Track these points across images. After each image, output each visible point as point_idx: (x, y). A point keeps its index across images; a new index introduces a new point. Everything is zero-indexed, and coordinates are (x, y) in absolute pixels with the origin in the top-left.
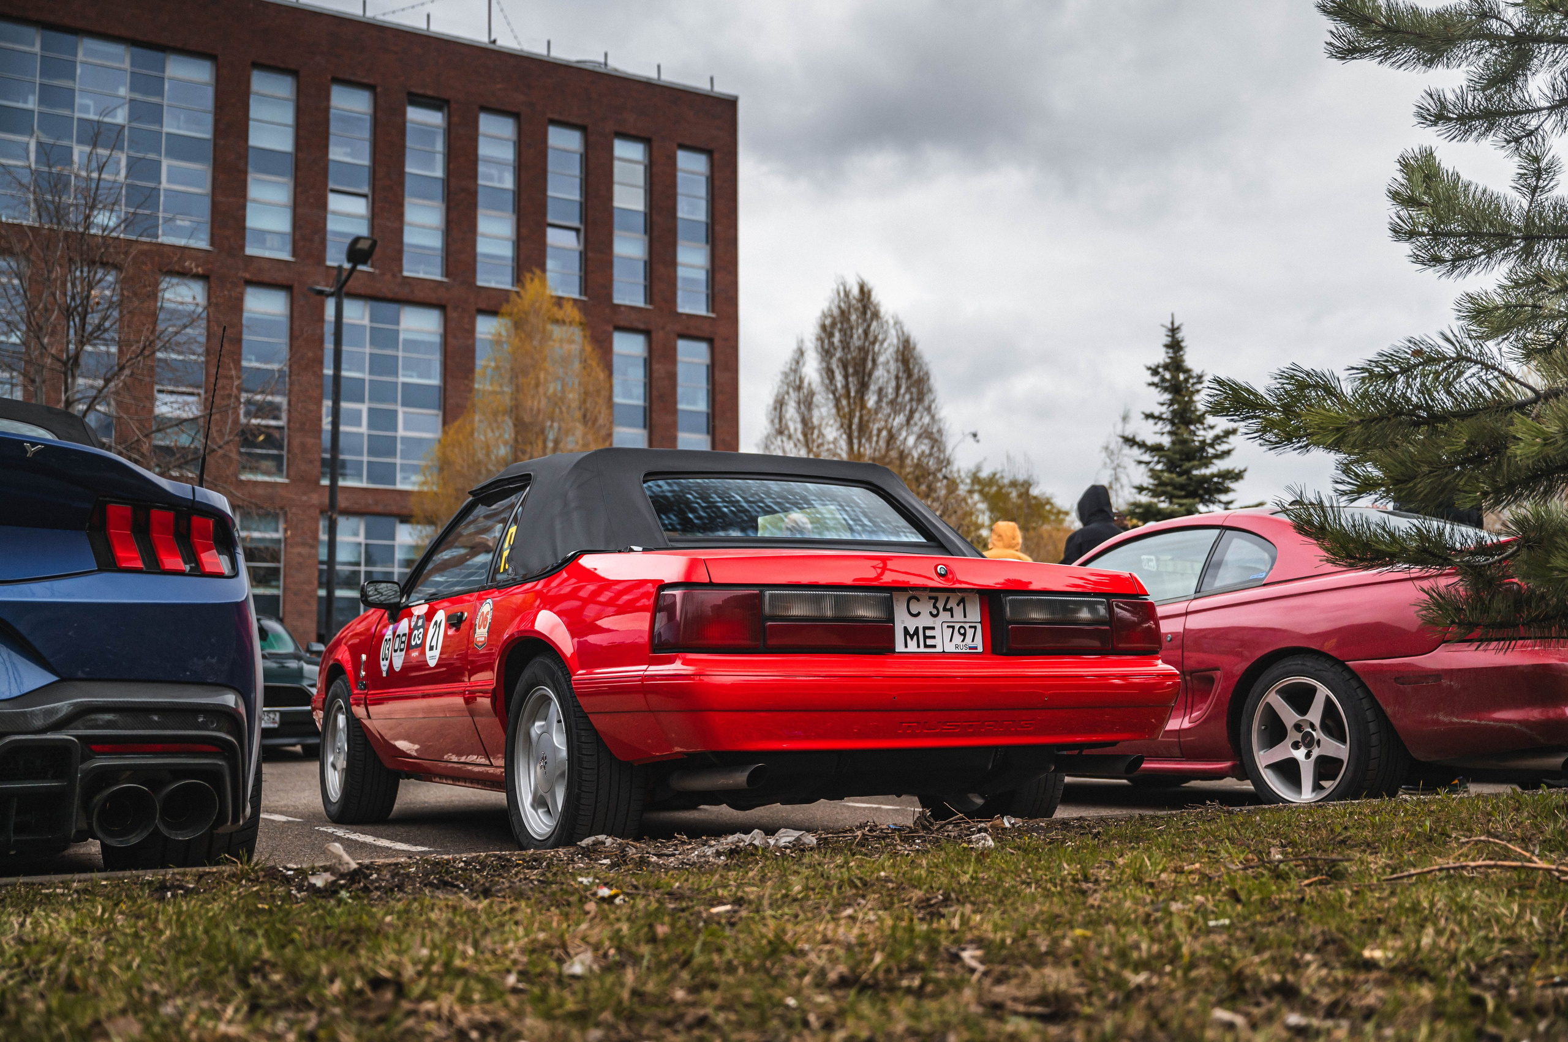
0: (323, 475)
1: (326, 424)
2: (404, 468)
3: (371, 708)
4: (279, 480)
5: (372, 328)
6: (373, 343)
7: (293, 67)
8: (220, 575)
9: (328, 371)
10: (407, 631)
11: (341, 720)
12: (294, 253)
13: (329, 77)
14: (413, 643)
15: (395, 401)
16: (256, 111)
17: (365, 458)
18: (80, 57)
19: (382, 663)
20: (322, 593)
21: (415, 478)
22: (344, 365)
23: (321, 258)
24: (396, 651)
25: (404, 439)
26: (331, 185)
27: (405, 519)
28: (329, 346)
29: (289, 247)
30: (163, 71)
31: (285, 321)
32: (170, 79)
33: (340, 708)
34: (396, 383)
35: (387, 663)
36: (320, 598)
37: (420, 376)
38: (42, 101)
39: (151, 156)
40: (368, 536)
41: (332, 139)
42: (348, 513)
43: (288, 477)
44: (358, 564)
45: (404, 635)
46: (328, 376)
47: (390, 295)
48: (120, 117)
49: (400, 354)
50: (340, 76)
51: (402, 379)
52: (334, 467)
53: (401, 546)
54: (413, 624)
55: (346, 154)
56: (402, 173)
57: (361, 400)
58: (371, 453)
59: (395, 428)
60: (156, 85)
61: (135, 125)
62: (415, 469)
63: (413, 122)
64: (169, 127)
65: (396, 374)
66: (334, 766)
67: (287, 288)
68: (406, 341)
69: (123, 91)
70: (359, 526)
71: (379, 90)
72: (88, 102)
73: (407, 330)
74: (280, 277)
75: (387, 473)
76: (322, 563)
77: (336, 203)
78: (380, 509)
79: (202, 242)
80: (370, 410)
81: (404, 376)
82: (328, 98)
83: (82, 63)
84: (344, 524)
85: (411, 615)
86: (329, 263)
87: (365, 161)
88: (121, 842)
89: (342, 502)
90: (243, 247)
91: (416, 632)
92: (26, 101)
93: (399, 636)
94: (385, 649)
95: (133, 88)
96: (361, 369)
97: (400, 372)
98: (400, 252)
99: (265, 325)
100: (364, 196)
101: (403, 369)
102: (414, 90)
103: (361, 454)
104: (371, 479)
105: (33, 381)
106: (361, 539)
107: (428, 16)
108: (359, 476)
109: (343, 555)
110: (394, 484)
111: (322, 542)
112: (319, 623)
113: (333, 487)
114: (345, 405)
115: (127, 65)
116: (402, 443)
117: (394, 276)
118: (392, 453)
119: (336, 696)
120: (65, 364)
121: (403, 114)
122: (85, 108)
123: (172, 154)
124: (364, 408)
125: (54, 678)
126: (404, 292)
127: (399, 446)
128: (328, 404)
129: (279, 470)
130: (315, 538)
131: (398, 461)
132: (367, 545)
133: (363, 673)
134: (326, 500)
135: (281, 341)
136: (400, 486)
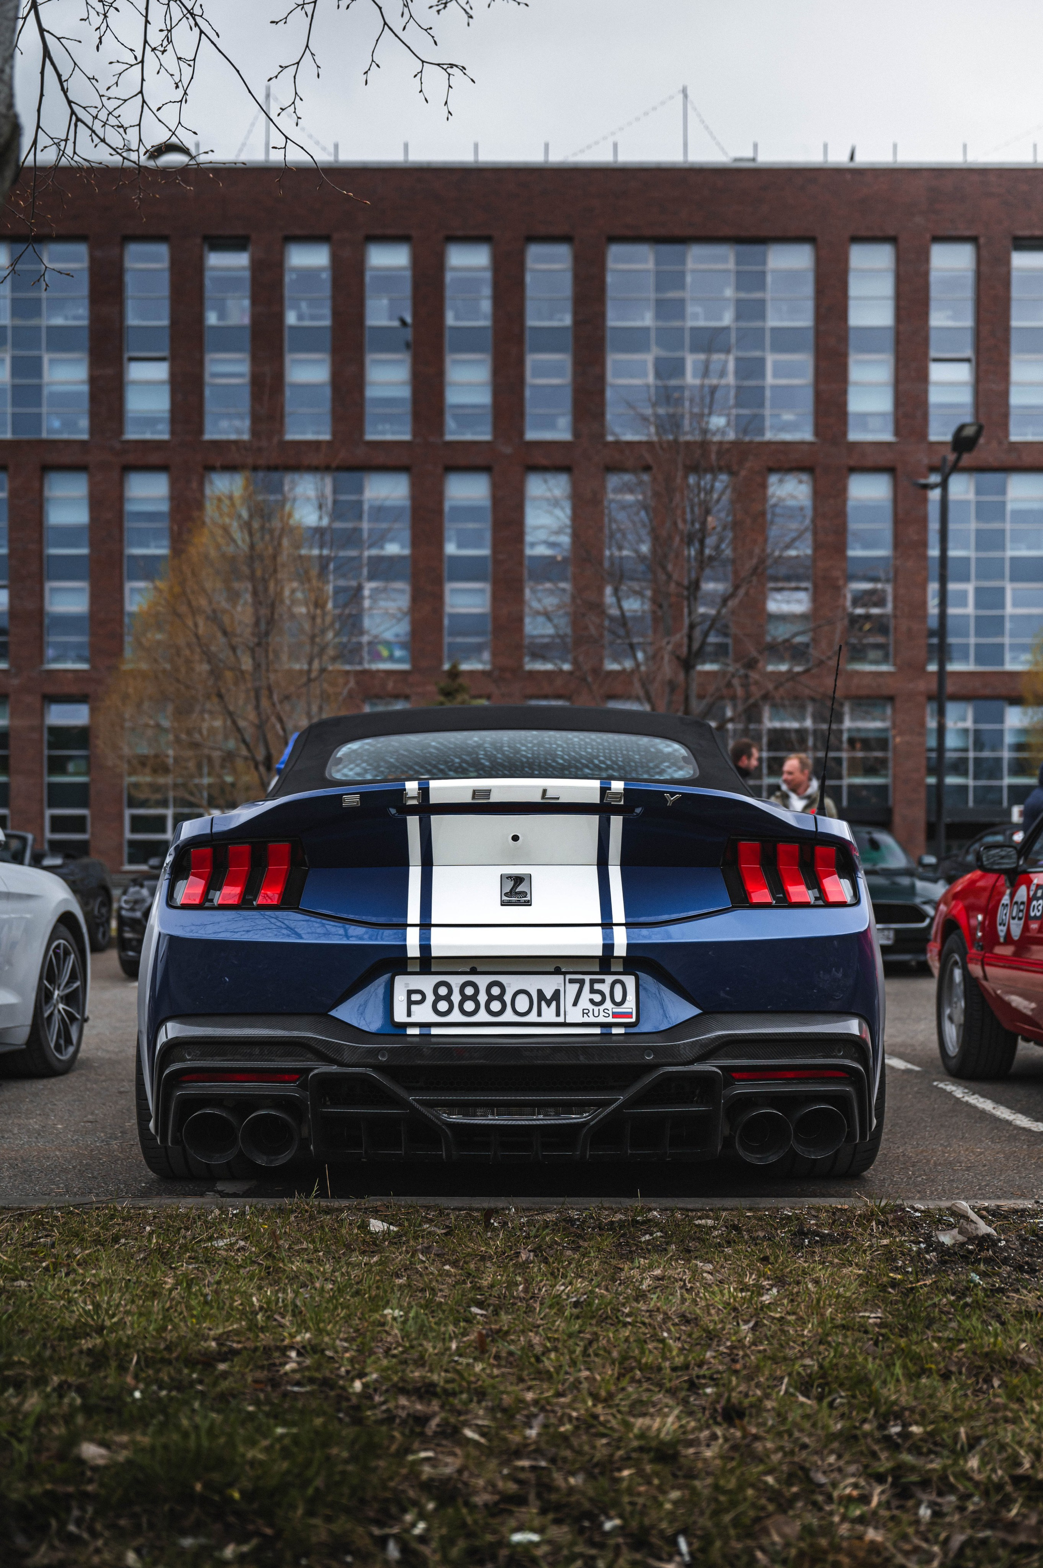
0: (929, 660)
1: (933, 609)
2: (1013, 647)
3: (988, 969)
4: (884, 668)
5: (978, 503)
6: (979, 517)
7: (891, 233)
8: (843, 904)
9: (934, 552)
10: (1025, 899)
11: (958, 974)
12: (897, 433)
13: (928, 236)
14: (1032, 914)
15: (1002, 577)
16: (856, 288)
17: (972, 640)
18: (690, 265)
19: (1000, 928)
20: (932, 780)
21: (1026, 657)
22: (951, 544)
23: (923, 433)
24: (1014, 918)
25: (1013, 617)
26: (933, 354)
27: (1016, 700)
28: (934, 526)
29: (890, 427)
30: (764, 263)
31: (888, 505)
32: (774, 271)
33: (956, 963)
34: (1003, 559)
35: (1004, 928)
36: (929, 786)
37: (1029, 548)
38: (658, 316)
39: (757, 354)
40: (976, 721)
41: (933, 305)
42: (956, 698)
43: (895, 665)
44: (966, 750)
45: (1023, 903)
46: (934, 558)
47: (996, 464)
48: (727, 319)
49: (1008, 526)
50: (940, 233)
51: (1010, 553)
52: (942, 652)
53: (1011, 730)
54: (1032, 893)
55: (948, 318)
56: (1007, 329)
57: (967, 579)
58: (978, 634)
59: (1002, 606)
60: (758, 280)
61: (743, 324)
62: (1024, 648)
63: (1019, 269)
64: (773, 321)
65: (1003, 548)
66: (951, 1019)
67: (889, 469)
68: (1015, 513)
69: (729, 292)
70: (965, 712)
71: (982, 241)
72: (698, 309)
73: (1015, 500)
74: (882, 461)
75: (995, 653)
76: (931, 750)
77: (938, 372)
78: (988, 692)
79: (806, 435)
80: (978, 590)
81: (1012, 549)
82: (927, 260)
83: (693, 271)
84: (953, 710)
85: (1029, 883)
86: (933, 438)
87: (968, 322)
88: (760, 1159)
89: (950, 687)
90: (845, 434)
91: (1035, 903)
92: (643, 319)
93: (1016, 903)
94: (1002, 914)
95: (739, 288)
96: (966, 547)
97: (1008, 544)
98: (1005, 416)
99: (870, 510)
100: (968, 360)
101: (1012, 541)
102: (1020, 233)
103: (967, 635)
104: (978, 661)
105: (660, 606)
106: (969, 724)
107: (1035, 146)
108: (965, 658)
109: (951, 741)
110: (1002, 662)
111: (931, 730)
112: (928, 812)
113: (942, 672)
114: (952, 586)
115: (731, 265)
116: (1011, 621)
117: (1000, 443)
118: (1001, 632)
119: (951, 951)
120: (688, 588)
121: (1007, 262)
122: (695, 316)
123: (777, 348)
124: (970, 588)
125: (698, 1011)
126: (1011, 459)
127: (1008, 625)
128: (933, 587)
129: (885, 660)
130: (922, 724)
131: (1007, 640)
132: (976, 732)
133: (980, 934)
134: (934, 686)
135: (885, 528)
136: (1009, 667)
